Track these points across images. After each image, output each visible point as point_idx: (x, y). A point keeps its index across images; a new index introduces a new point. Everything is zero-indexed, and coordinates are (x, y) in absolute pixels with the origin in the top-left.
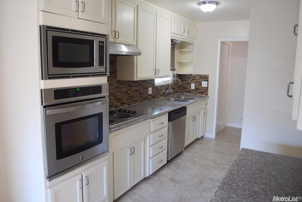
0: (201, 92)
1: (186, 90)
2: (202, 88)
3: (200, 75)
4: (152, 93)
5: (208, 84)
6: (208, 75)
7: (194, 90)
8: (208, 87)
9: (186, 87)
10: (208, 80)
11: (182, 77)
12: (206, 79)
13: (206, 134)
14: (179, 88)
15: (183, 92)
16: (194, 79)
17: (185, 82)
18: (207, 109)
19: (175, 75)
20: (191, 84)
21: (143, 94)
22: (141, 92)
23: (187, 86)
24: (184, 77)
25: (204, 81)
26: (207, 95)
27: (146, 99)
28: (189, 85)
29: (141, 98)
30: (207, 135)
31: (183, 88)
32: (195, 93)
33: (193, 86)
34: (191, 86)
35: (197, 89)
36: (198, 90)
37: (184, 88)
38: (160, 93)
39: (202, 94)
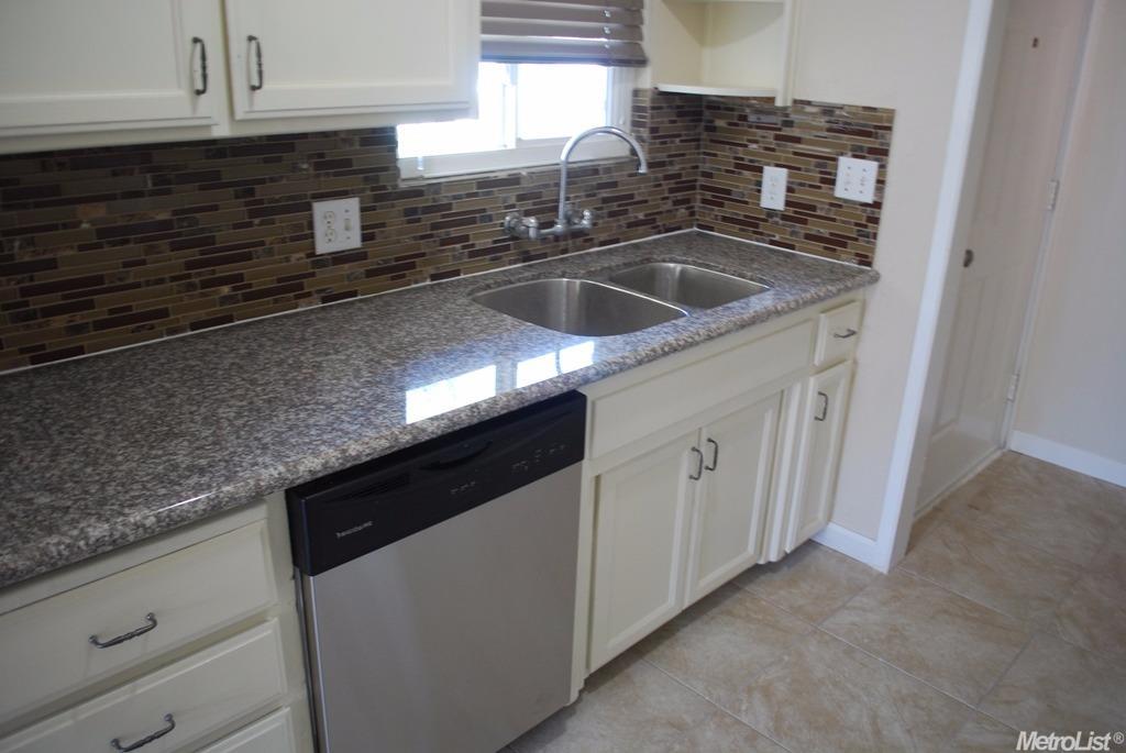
0: (825, 232)
1: (729, 210)
2: (838, 204)
3: (828, 110)
4: (365, 238)
5: (881, 182)
6: (892, 112)
7: (785, 217)
8: (877, 205)
9: (728, 192)
10: (885, 153)
11: (707, 114)
12: (867, 142)
13: (832, 526)
14: (680, 195)
15: (708, 219)
16: (787, 131)
17: (725, 155)
18: (855, 362)
19: (646, 102)
20: (760, 170)
21: (248, 257)
22: (211, 241)
23: (739, 186)
24: (721, 117)
25: (858, 154)
26: (866, 260)
27: (290, 288)
28: (747, 173)
29: (226, 290)
30: (840, 537)
31: (708, 195)
32: (788, 238)
33: (774, 188)
34: (759, 184)
35: (798, 210)
36: (804, 222)
37: (720, 197)
38: (466, 238)
39: (831, 252)
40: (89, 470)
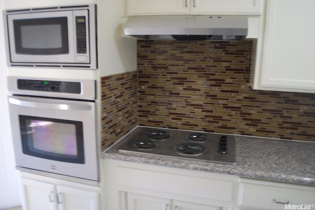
40: (286, 164)
